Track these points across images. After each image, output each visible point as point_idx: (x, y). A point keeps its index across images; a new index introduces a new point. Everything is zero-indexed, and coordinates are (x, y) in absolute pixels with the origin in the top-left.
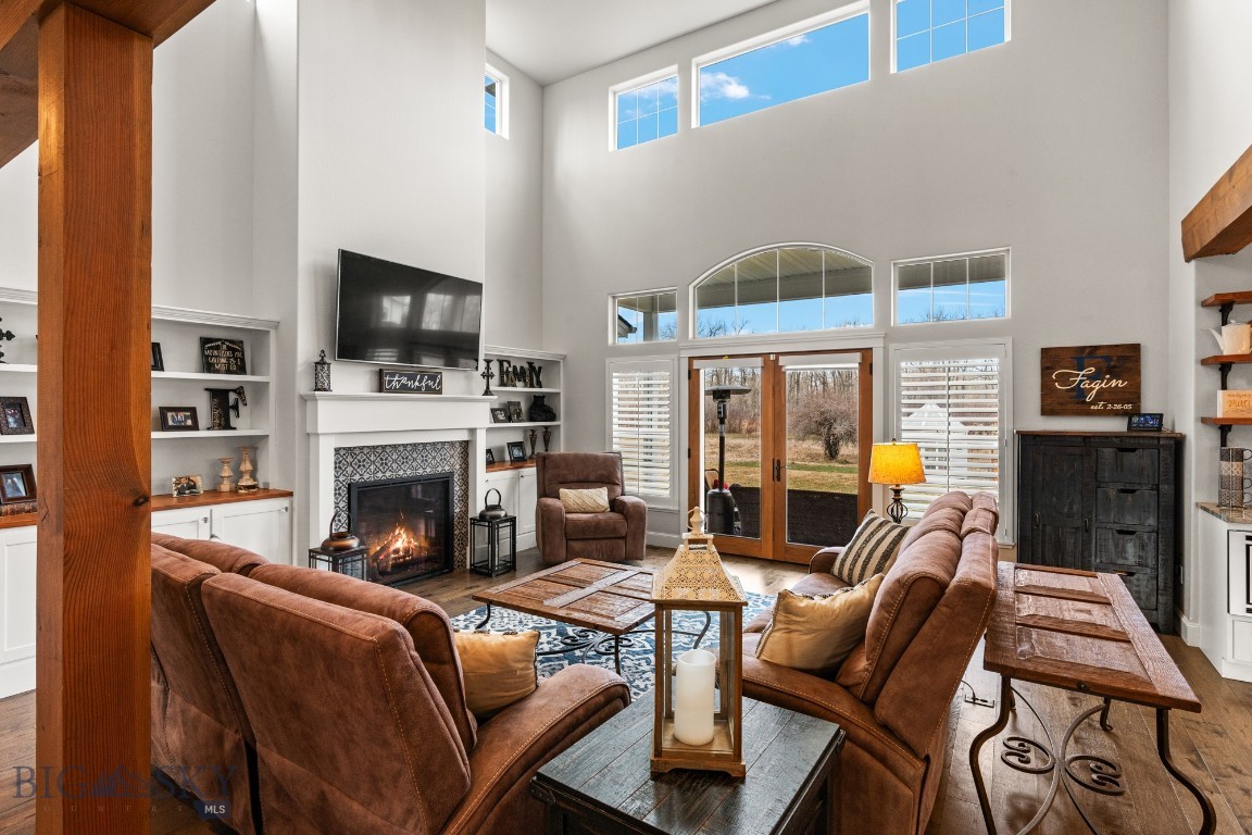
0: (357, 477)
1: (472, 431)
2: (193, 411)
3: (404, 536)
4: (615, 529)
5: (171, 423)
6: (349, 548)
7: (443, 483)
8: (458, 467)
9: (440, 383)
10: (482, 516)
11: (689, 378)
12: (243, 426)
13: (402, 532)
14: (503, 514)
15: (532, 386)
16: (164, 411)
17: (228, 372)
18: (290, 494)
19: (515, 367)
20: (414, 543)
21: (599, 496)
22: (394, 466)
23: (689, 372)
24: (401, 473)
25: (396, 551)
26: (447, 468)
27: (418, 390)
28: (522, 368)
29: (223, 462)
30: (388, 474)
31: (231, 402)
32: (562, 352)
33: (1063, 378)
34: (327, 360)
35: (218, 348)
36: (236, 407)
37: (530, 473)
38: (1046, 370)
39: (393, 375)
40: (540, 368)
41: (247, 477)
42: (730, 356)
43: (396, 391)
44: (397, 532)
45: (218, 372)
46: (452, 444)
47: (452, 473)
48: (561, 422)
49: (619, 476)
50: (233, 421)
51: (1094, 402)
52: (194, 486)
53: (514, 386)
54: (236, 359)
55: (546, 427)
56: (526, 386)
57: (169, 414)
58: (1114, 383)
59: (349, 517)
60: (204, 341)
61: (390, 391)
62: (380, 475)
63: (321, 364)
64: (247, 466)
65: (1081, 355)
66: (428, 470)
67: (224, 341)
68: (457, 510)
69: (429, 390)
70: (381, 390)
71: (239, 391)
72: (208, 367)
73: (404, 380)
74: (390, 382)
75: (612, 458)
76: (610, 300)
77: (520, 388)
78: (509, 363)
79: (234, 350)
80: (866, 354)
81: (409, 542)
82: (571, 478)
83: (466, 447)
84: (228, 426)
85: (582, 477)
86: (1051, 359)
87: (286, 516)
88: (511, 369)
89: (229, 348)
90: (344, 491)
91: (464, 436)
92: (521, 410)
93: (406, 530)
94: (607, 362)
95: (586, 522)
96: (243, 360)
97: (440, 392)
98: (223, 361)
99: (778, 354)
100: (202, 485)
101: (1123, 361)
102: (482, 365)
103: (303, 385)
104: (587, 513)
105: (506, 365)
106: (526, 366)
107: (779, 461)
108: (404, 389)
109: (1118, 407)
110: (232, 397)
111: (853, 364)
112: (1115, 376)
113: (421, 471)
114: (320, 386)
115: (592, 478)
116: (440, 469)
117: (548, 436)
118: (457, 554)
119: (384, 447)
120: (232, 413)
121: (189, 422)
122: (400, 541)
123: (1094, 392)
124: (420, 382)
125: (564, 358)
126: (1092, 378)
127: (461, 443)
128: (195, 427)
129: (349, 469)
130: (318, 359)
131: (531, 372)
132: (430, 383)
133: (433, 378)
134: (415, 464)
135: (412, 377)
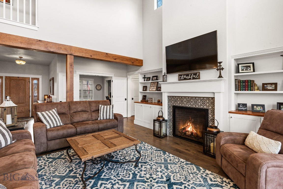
0: (175, 104)
3: (191, 127)
8: (210, 107)
9: (199, 76)
13: (190, 125)
20: (195, 131)
22: (185, 103)
24: (187, 105)
25: (189, 131)
26: (205, 107)
27: (190, 79)
30: (183, 105)
34: (166, 74)
39: (181, 75)
43: (183, 80)
46: (208, 98)
61: (181, 80)
62: (181, 105)
66: (197, 106)
69: (194, 78)
70: (179, 80)
73: (185, 77)
74: (181, 78)
81: (193, 130)
83: (212, 100)
90: (171, 107)
91: (212, 95)
93: (192, 125)
97: (199, 78)
108: (185, 79)
113: (194, 106)
114: (164, 81)
116: (202, 107)
119: (182, 97)
124: (190, 76)
127: (210, 98)
129: (173, 102)
130: (164, 75)
132: (194, 76)
133: (195, 74)
134: (192, 103)
135: (187, 75)
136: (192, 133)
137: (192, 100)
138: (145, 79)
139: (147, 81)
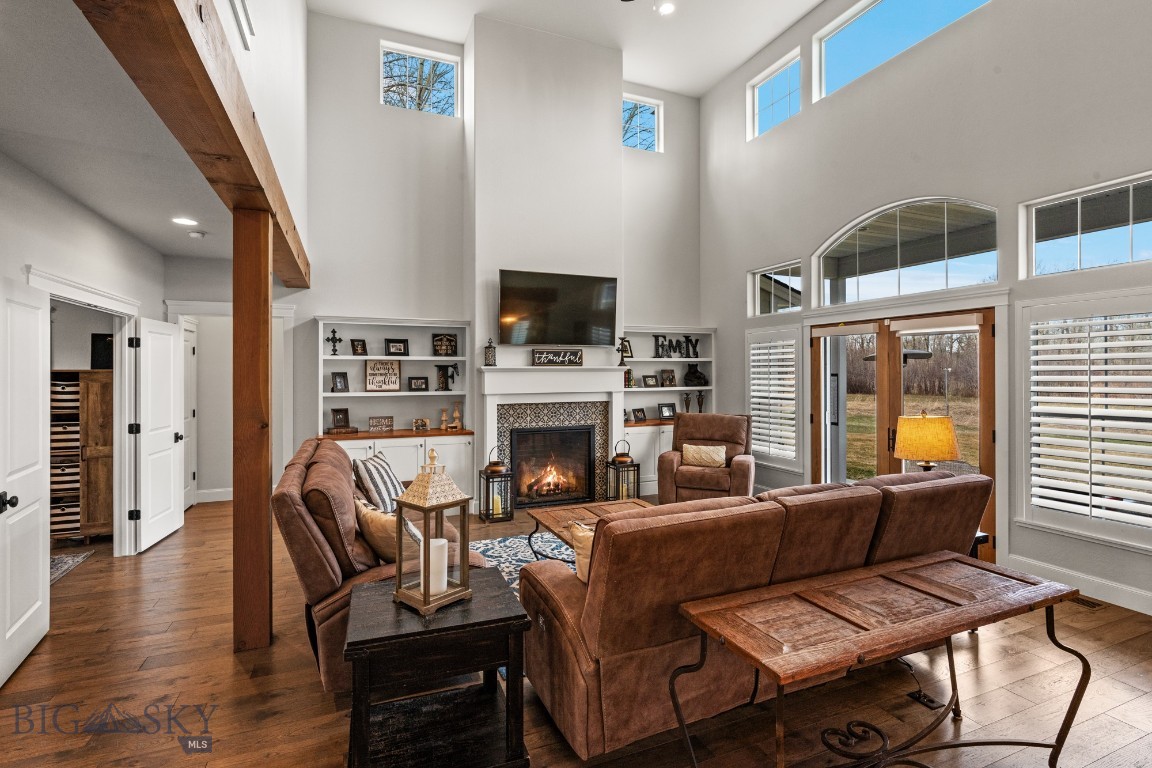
0: (517, 425)
1: (610, 394)
2: (426, 379)
3: (555, 473)
4: (718, 483)
5: (413, 387)
6: (500, 472)
7: (587, 433)
8: (599, 421)
9: (581, 358)
10: (614, 461)
11: (812, 346)
12: (455, 390)
13: (553, 469)
14: (629, 460)
15: (688, 356)
16: (411, 379)
17: (447, 355)
18: (472, 433)
19: (670, 341)
20: (563, 479)
21: (718, 453)
22: (545, 419)
23: (812, 339)
24: (551, 423)
25: (549, 484)
26: (589, 422)
27: (562, 363)
28: (678, 341)
29: (443, 411)
30: (540, 424)
31: (450, 373)
32: (714, 326)
34: (493, 345)
35: (441, 340)
36: (452, 377)
37: (669, 429)
39: (542, 353)
40: (697, 341)
41: (457, 421)
42: (846, 324)
43: (544, 364)
44: (549, 469)
45: (440, 355)
46: (594, 403)
47: (593, 426)
48: (712, 387)
49: (744, 435)
50: (451, 386)
52: (425, 425)
53: (670, 357)
54: (452, 346)
55: (700, 392)
56: (682, 357)
57: (413, 381)
59: (511, 452)
60: (435, 336)
61: (540, 364)
62: (534, 424)
63: (489, 348)
64: (457, 414)
66: (573, 422)
67: (445, 335)
68: (598, 455)
69: (571, 363)
70: (533, 364)
71: (455, 366)
72: (436, 353)
73: (551, 357)
74: (539, 358)
75: (738, 420)
76: (749, 278)
77: (676, 358)
78: (664, 337)
79: (451, 341)
80: (987, 314)
81: (559, 478)
82: (698, 435)
83: (606, 407)
84: (446, 388)
85: (707, 436)
87: (470, 447)
88: (666, 343)
89: (448, 340)
90: (508, 434)
91: (604, 398)
92: (674, 377)
93: (557, 469)
94: (747, 332)
95: (693, 474)
96: (456, 347)
97: (581, 364)
98: (444, 348)
99: (892, 319)
100: (430, 425)
102: (618, 342)
103: (479, 362)
104: (700, 466)
105: (661, 339)
106: (683, 339)
108: (551, 362)
110: (450, 370)
111: (973, 326)
113: (566, 423)
114: (490, 362)
115: (717, 437)
116: (583, 423)
117: (702, 399)
118: (598, 488)
119: (537, 405)
120: (450, 380)
121: (424, 386)
122: (551, 476)
124: (564, 357)
125: (715, 330)
127: (601, 403)
128: (426, 389)
129: (511, 419)
130: (488, 345)
131: (688, 344)
132: (572, 358)
133: (575, 354)
134: (562, 418)
135: (557, 354)
136: (557, 485)
137: (562, 411)
138: (334, 346)
139: (355, 353)
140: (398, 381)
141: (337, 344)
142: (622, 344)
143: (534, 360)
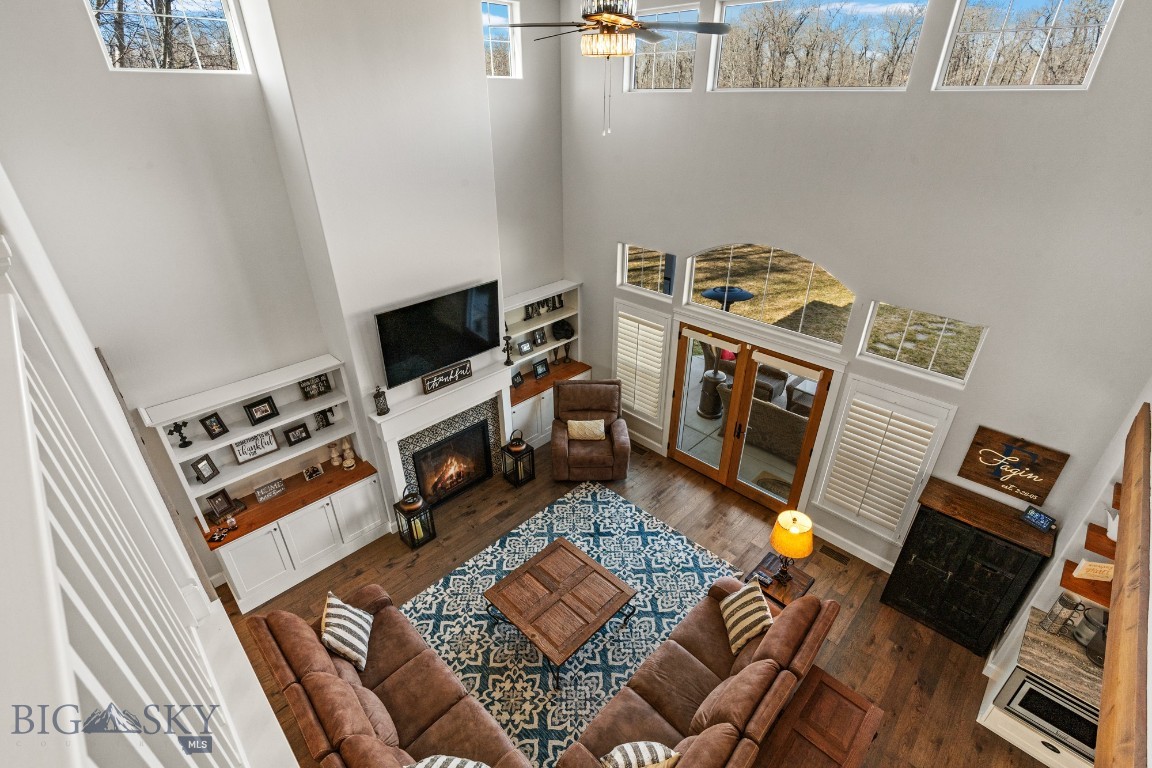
0: (417, 449)
1: (500, 392)
2: (304, 426)
3: (455, 463)
5: (293, 440)
6: (418, 509)
7: (481, 428)
8: (490, 414)
9: (470, 368)
13: (452, 462)
17: (320, 394)
18: (375, 472)
20: (463, 466)
21: (598, 427)
23: (680, 336)
24: (448, 434)
25: (451, 476)
26: (482, 418)
27: (454, 381)
30: (439, 438)
32: (579, 282)
33: (988, 457)
34: (382, 391)
35: (309, 380)
36: (330, 411)
37: (549, 397)
38: (976, 444)
39: (432, 380)
41: (348, 451)
42: (714, 335)
43: (436, 389)
44: (449, 464)
45: (313, 397)
46: (484, 403)
47: (485, 421)
48: (578, 336)
50: (331, 419)
51: (1007, 483)
52: (317, 472)
53: (539, 315)
54: (322, 382)
55: (567, 343)
56: (549, 310)
57: (290, 434)
58: (1030, 476)
59: (416, 472)
61: (432, 390)
62: (433, 441)
63: (378, 396)
64: (347, 445)
65: (1012, 444)
66: (468, 424)
67: (314, 378)
68: (492, 441)
69: (461, 377)
70: (425, 393)
72: (306, 396)
73: (441, 379)
74: (430, 385)
75: (611, 391)
76: (620, 246)
79: (320, 379)
80: (827, 375)
81: (459, 469)
82: (578, 406)
83: (496, 401)
84: (328, 424)
85: (587, 406)
86: (984, 437)
87: (376, 485)
89: (318, 381)
90: (411, 460)
91: (494, 396)
93: (457, 460)
94: (614, 299)
96: (328, 383)
97: (471, 374)
98: (314, 386)
99: (754, 347)
100: (321, 468)
101: (1048, 463)
102: (503, 343)
107: (740, 426)
108: (442, 385)
109: (1026, 494)
112: (1034, 470)
113: (462, 428)
116: (476, 421)
119: (434, 426)
120: (328, 416)
121: (304, 435)
122: (453, 468)
123: (1011, 476)
124: (454, 374)
126: (1013, 465)
127: (491, 401)
128: (308, 436)
129: (411, 446)
132: (463, 372)
133: (463, 368)
134: (458, 425)
135: (447, 375)
136: (459, 475)
138: (181, 434)
139: (213, 436)
140: (273, 440)
141: (184, 431)
142: (507, 344)
143: (424, 389)
